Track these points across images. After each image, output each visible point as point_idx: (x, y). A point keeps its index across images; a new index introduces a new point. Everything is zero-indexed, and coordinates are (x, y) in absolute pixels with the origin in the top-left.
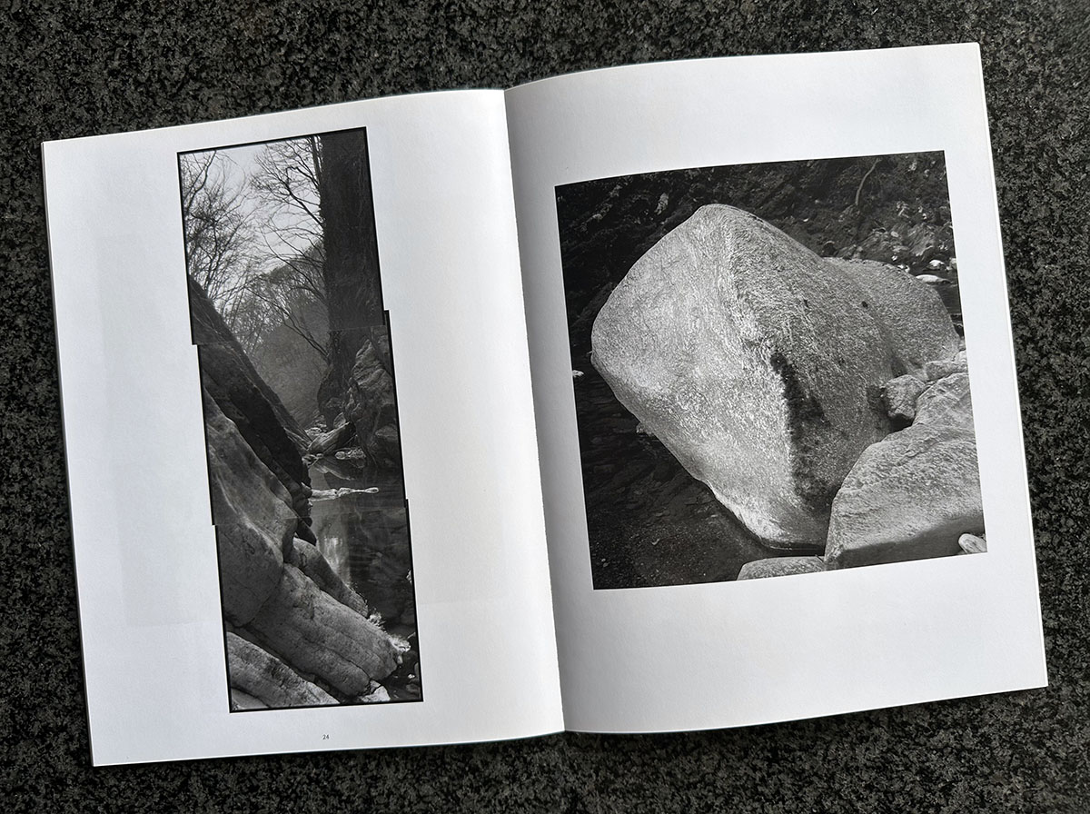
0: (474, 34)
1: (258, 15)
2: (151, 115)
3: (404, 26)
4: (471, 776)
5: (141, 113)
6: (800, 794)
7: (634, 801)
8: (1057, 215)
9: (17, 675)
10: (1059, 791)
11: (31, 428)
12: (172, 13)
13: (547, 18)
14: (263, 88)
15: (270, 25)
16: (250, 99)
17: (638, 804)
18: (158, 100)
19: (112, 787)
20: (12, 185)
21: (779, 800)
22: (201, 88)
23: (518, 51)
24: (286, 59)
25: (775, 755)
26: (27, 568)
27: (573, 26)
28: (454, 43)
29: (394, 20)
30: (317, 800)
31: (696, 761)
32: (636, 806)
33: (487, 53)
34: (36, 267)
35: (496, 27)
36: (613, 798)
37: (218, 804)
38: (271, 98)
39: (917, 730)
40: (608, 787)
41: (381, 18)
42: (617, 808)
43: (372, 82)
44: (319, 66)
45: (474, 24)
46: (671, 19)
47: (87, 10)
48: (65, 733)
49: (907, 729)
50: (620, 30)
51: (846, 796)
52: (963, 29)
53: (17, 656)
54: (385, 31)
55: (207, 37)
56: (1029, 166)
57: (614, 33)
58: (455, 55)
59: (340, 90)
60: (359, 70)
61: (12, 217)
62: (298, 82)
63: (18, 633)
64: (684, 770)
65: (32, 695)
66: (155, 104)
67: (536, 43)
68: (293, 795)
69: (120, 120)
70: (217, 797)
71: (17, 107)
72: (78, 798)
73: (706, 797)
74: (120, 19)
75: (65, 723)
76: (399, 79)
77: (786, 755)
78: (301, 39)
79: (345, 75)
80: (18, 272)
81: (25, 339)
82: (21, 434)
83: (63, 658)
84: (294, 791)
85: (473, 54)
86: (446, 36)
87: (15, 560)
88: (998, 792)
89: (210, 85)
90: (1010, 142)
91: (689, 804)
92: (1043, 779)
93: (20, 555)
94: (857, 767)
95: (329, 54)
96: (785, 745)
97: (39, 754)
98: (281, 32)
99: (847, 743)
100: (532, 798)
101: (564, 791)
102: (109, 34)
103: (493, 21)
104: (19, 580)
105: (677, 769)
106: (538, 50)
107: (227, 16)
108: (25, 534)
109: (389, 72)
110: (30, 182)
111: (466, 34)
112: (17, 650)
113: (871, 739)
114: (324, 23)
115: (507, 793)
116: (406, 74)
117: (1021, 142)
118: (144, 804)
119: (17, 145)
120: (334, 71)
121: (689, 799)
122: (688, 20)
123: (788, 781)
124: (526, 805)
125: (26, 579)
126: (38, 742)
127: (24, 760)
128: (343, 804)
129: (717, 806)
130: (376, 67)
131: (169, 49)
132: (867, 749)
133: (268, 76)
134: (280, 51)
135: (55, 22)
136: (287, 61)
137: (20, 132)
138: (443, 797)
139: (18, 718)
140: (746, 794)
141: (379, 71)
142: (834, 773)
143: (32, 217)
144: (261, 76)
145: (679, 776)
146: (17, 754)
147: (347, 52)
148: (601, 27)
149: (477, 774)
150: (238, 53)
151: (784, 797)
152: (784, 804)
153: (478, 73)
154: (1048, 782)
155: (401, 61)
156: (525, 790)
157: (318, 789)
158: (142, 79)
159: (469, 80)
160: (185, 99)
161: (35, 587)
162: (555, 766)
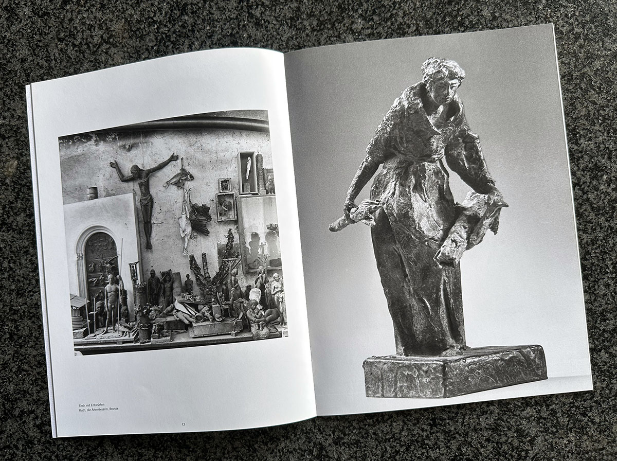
0: (263, 15)
1: (141, 7)
2: (82, 63)
3: (224, 11)
4: (263, 436)
5: (76, 62)
6: (449, 444)
7: (355, 449)
8: (592, 113)
9: (6, 382)
10: (595, 441)
11: (15, 241)
12: (93, 5)
13: (304, 6)
14: (144, 47)
15: (148, 11)
16: (138, 53)
17: (357, 451)
18: (86, 55)
19: (60, 445)
20: (4, 104)
21: (437, 448)
22: (110, 47)
23: (288, 25)
24: (158, 31)
25: (434, 422)
26: (12, 320)
27: (319, 10)
28: (252, 21)
29: (218, 8)
30: (175, 451)
31: (390, 426)
32: (356, 452)
33: (270, 26)
34: (17, 150)
35: (275, 11)
36: (343, 448)
37: (120, 454)
38: (150, 53)
39: (515, 407)
40: (340, 442)
41: (211, 7)
42: (345, 453)
43: (206, 43)
44: (176, 35)
45: (263, 10)
46: (374, 5)
47: (46, 4)
48: (33, 415)
49: (509, 407)
50: (345, 12)
51: (475, 445)
52: (538, 9)
53: (6, 371)
54: (213, 14)
55: (114, 19)
56: (576, 85)
57: (342, 13)
58: (253, 27)
59: (188, 48)
60: (198, 37)
61: (4, 122)
62: (165, 43)
63: (7, 358)
64: (383, 431)
65: (15, 393)
66: (84, 57)
67: (298, 20)
68: (162, 448)
69: (64, 66)
70: (119, 449)
71: (6, 59)
72: (40, 451)
73: (396, 447)
74: (64, 9)
75: (33, 409)
76: (221, 41)
77: (441, 422)
78: (166, 19)
79: (191, 40)
80: (7, 153)
81: (11, 191)
82: (9, 245)
83: (33, 372)
84: (163, 446)
85: (262, 27)
86: (248, 17)
87: (5, 316)
88: (561, 442)
89: (115, 46)
90: (565, 72)
91: (386, 451)
92: (586, 435)
93: (8, 313)
94: (481, 429)
95: (182, 28)
96: (440, 417)
97: (18, 426)
98: (154, 16)
99: (475, 415)
100: (297, 448)
101: (314, 443)
102: (58, 17)
103: (274, 8)
104: (7, 327)
105: (379, 431)
106: (299, 24)
107: (124, 7)
108: (11, 301)
109: (215, 38)
110: (14, 102)
111: (259, 15)
112: (6, 367)
113: (489, 412)
114: (179, 10)
115: (283, 445)
116: (225, 38)
117: (571, 72)
118: (78, 455)
119: (6, 81)
120: (185, 37)
121: (386, 448)
122: (383, 6)
123: (442, 437)
124: (294, 452)
125: (12, 327)
126: (18, 419)
127: (10, 430)
128: (190, 453)
129: (402, 452)
130: (208, 34)
131: (92, 26)
132: (487, 418)
133: (147, 41)
134: (154, 26)
135: (28, 11)
136: (158, 32)
137: (8, 74)
138: (247, 448)
139: (7, 406)
140: (418, 445)
141: (210, 37)
142: (468, 432)
143: (15, 122)
144: (143, 40)
145: (380, 435)
146: (6, 427)
147: (192, 26)
148: (334, 10)
149: (266, 435)
150: (131, 28)
151: (439, 446)
152: (439, 450)
153: (265, 37)
154: (590, 436)
155: (222, 31)
156: (293, 444)
157: (176, 445)
158: (77, 43)
159: (261, 41)
160: (101, 54)
161: (17, 331)
162: (310, 430)
